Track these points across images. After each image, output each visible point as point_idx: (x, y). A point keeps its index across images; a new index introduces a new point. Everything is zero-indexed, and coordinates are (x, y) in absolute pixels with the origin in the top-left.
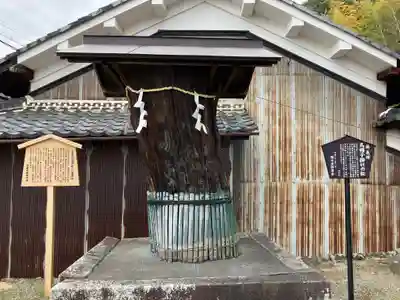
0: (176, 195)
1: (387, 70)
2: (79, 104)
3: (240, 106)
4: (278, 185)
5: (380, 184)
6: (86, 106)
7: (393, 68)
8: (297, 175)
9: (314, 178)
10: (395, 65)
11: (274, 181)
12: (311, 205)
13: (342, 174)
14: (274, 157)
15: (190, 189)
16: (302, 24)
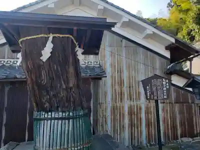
0: (50, 114)
1: (170, 45)
2: (4, 62)
3: (97, 62)
4: (118, 105)
5: (170, 103)
6: (9, 62)
7: (173, 44)
8: (128, 99)
9: (136, 101)
10: (174, 42)
11: (116, 103)
12: (135, 116)
13: (154, 97)
14: (115, 90)
15: (60, 109)
16: (128, 20)
